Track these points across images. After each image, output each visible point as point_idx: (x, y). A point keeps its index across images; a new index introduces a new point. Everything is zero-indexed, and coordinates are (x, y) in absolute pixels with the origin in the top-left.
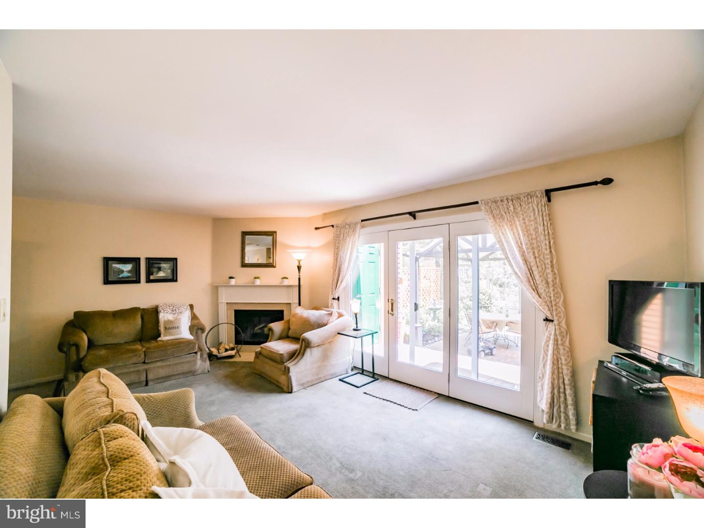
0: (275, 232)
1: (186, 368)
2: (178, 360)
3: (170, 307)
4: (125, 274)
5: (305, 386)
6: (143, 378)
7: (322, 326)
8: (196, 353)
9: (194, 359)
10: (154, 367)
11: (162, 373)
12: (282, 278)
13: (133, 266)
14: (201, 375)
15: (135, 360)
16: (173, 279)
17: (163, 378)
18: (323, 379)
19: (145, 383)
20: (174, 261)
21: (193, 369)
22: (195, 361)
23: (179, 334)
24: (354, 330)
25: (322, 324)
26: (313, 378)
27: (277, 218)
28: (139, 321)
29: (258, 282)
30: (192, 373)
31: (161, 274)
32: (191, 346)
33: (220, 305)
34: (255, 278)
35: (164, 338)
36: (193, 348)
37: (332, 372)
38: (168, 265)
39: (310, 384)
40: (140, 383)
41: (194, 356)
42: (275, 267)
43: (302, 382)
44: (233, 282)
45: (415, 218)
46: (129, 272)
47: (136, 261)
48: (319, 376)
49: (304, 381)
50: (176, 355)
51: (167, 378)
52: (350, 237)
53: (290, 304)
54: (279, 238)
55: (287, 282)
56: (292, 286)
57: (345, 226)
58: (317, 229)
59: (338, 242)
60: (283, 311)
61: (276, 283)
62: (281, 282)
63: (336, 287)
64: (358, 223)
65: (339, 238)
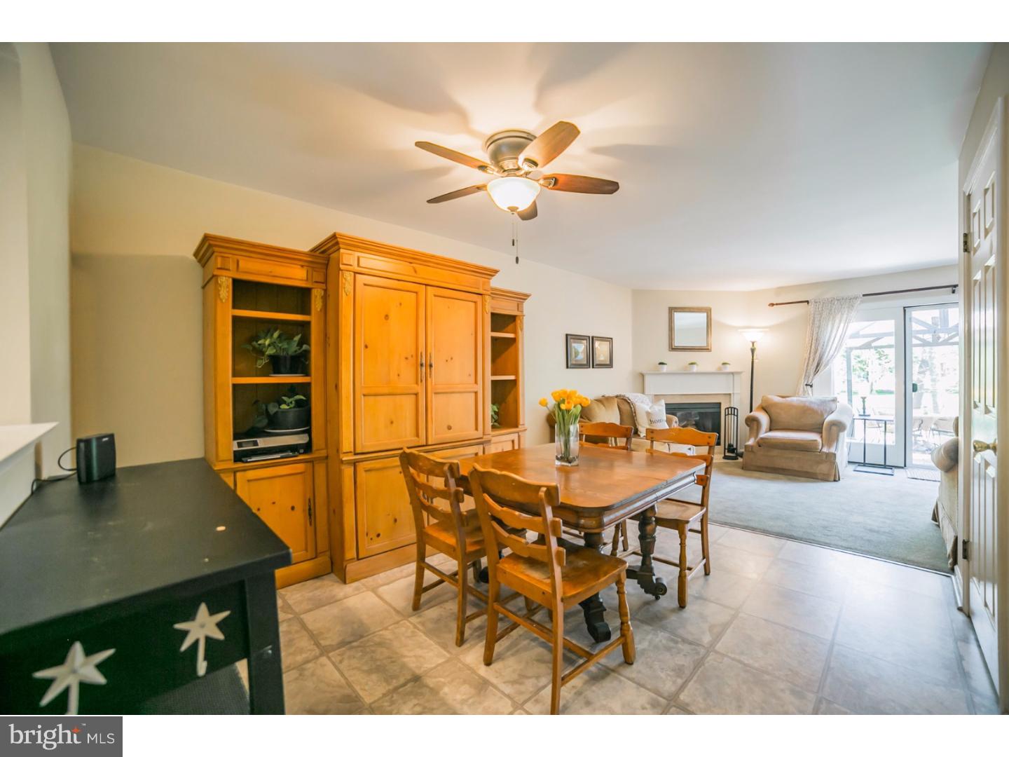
0: (711, 308)
4: (580, 356)
12: (723, 364)
13: (584, 346)
16: (610, 364)
20: (610, 341)
28: (618, 412)
31: (602, 358)
42: (710, 351)
44: (664, 369)
46: (582, 353)
47: (586, 340)
52: (842, 314)
53: (730, 394)
54: (714, 316)
55: (729, 369)
56: (733, 373)
57: (832, 301)
58: (772, 305)
59: (820, 320)
60: (720, 404)
61: (713, 370)
62: (720, 369)
63: (816, 371)
64: (856, 298)
65: (821, 314)
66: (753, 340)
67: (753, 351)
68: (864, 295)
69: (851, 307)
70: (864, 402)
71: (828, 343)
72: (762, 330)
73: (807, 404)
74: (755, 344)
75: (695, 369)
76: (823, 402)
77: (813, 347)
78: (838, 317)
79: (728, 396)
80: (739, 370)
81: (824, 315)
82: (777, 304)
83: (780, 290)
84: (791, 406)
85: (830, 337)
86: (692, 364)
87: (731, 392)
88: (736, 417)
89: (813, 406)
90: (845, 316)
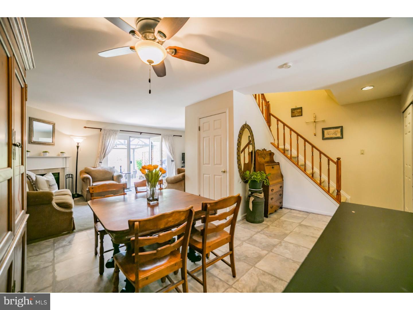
0: (54, 123)
12: (61, 153)
34: (44, 152)
42: (54, 145)
44: (28, 154)
45: (141, 134)
52: (113, 136)
53: (64, 168)
54: (56, 127)
55: (65, 155)
56: (66, 158)
57: (110, 130)
58: (85, 127)
59: (106, 137)
60: (59, 173)
61: (55, 156)
62: (59, 155)
63: (104, 157)
64: (118, 131)
65: (106, 135)
66: (78, 142)
67: (78, 147)
68: (120, 131)
69: (116, 134)
70: (121, 168)
71: (108, 146)
72: (82, 138)
73: (106, 170)
74: (79, 144)
75: (48, 155)
76: (111, 168)
77: (103, 147)
78: (112, 136)
79: (63, 169)
80: (70, 156)
81: (107, 135)
82: (88, 128)
83: (89, 122)
84: (99, 171)
85: (109, 144)
86: (46, 152)
87: (65, 167)
88: (72, 179)
89: (108, 170)
90: (114, 137)
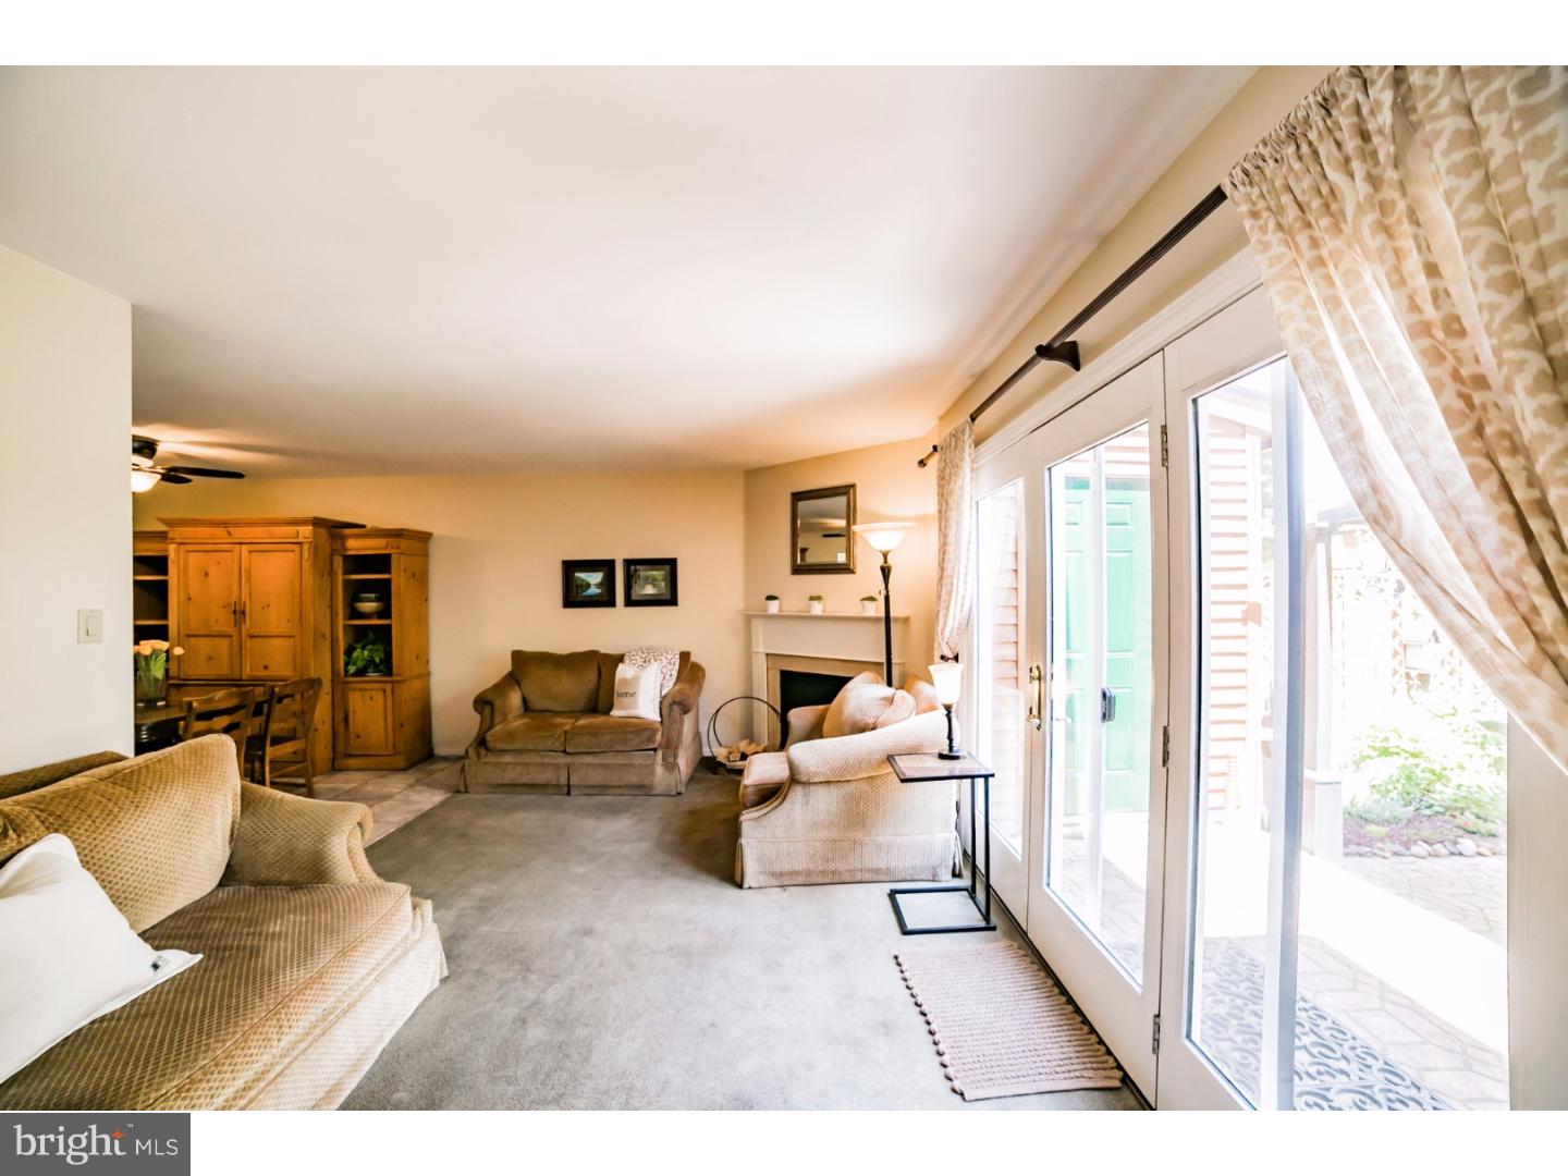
0: (853, 486)
1: (634, 778)
2: (620, 760)
3: (643, 652)
4: (594, 591)
5: (786, 881)
6: (563, 780)
7: (863, 729)
8: (655, 750)
9: (651, 762)
10: (581, 764)
11: (596, 777)
12: (864, 599)
13: (604, 575)
14: (660, 798)
15: (550, 744)
16: (671, 600)
17: (593, 787)
18: (846, 877)
19: (566, 790)
20: (671, 564)
21: (646, 782)
22: (651, 767)
23: (630, 708)
24: (942, 756)
25: (862, 724)
26: (811, 867)
27: (861, 450)
28: (593, 676)
29: (817, 609)
30: (643, 789)
31: (649, 590)
32: (646, 735)
33: (754, 657)
34: (812, 599)
35: (615, 713)
36: (651, 739)
37: (881, 864)
38: (662, 573)
39: (801, 880)
40: (558, 786)
41: (650, 756)
42: (853, 572)
43: (777, 868)
44: (774, 607)
46: (599, 585)
47: (607, 566)
48: (832, 866)
49: (785, 865)
50: (617, 748)
51: (603, 789)
54: (861, 501)
58: (922, 464)
61: (845, 611)
64: (964, 429)
66: (885, 550)
67: (886, 572)
82: (925, 461)
86: (814, 599)
